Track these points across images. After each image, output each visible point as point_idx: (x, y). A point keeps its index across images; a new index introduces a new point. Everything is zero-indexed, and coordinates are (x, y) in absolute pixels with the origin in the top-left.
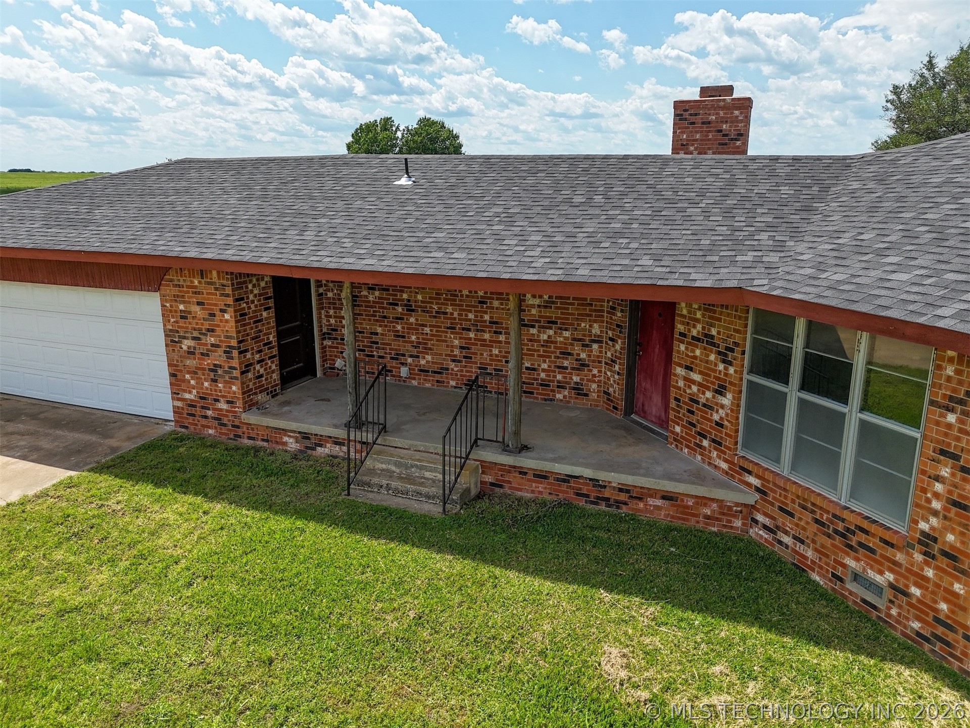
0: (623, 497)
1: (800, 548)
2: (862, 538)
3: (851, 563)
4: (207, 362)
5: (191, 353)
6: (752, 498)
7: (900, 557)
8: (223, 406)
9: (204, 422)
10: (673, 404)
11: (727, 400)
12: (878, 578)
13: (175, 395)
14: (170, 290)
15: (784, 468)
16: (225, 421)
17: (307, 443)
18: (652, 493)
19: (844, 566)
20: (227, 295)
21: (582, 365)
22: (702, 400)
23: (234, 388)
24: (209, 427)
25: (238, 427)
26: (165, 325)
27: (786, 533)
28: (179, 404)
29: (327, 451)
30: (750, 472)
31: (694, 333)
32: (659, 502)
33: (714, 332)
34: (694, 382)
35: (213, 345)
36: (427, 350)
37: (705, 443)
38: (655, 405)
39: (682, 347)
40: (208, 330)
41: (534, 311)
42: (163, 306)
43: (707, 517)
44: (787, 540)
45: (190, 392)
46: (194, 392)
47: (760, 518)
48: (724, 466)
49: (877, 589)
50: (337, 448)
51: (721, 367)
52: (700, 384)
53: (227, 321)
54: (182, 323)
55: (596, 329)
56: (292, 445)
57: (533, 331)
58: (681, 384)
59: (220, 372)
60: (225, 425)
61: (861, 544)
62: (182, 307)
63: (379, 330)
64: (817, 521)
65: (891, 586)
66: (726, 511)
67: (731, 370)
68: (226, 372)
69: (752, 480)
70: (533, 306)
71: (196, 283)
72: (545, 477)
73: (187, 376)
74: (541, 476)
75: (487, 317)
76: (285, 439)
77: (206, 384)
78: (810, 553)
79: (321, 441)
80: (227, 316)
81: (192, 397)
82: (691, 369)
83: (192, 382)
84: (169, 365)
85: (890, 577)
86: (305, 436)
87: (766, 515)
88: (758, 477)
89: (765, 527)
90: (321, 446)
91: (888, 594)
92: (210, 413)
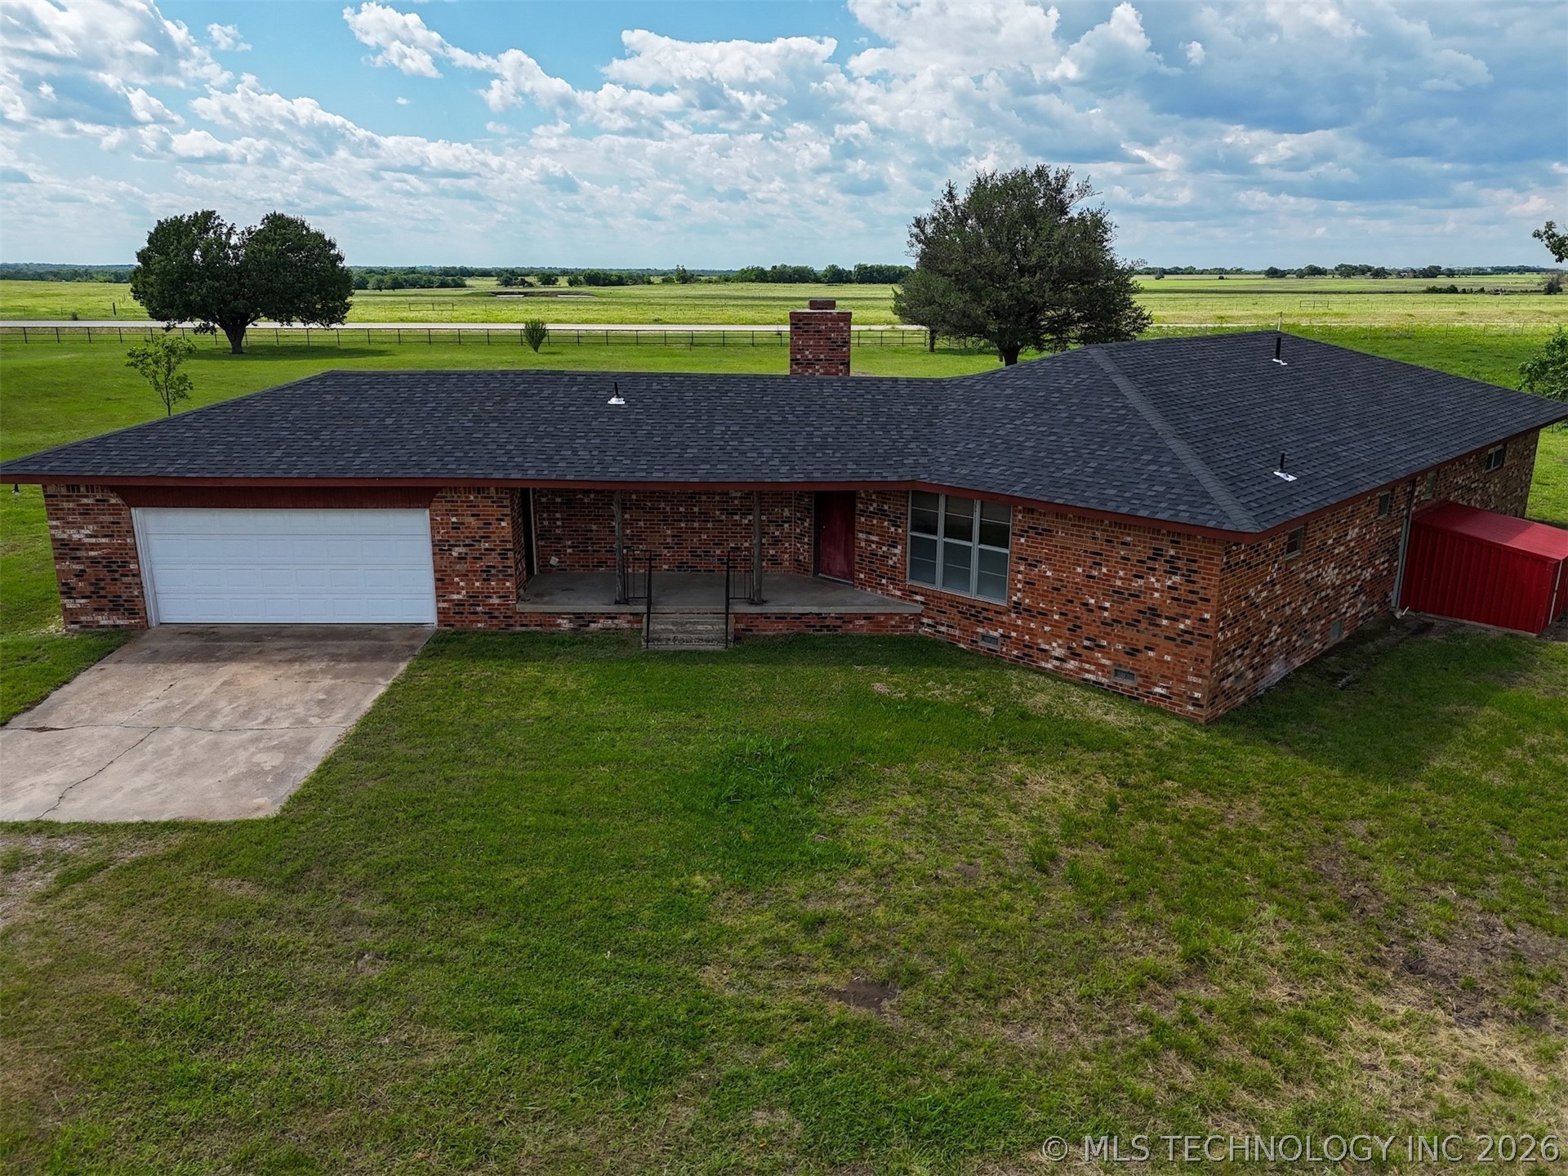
0: (839, 622)
1: (951, 631)
2: (985, 614)
3: (980, 630)
4: (479, 565)
5: (461, 558)
6: (919, 609)
7: (1005, 618)
8: (495, 601)
9: (472, 617)
10: (857, 559)
11: (897, 551)
12: (995, 634)
13: (440, 597)
14: (442, 506)
15: (938, 587)
16: (496, 614)
17: (581, 622)
18: (857, 616)
19: (977, 633)
20: (506, 506)
21: (776, 542)
22: (880, 552)
23: (508, 584)
24: (478, 622)
25: (511, 617)
26: (433, 536)
27: (943, 625)
28: (445, 605)
29: (600, 625)
30: (916, 593)
31: (871, 509)
32: (862, 622)
33: (886, 507)
34: (873, 542)
35: (486, 550)
36: (641, 540)
37: (884, 581)
38: (839, 563)
39: (863, 519)
40: (483, 537)
41: (736, 502)
42: (432, 519)
43: (893, 626)
44: (943, 629)
45: (458, 593)
46: (464, 592)
47: (925, 620)
48: (899, 593)
49: (994, 640)
50: (610, 621)
51: (893, 529)
52: (877, 543)
53: (503, 528)
54: (453, 533)
55: (786, 513)
56: (565, 624)
57: (737, 517)
58: (863, 544)
59: (493, 571)
60: (496, 617)
61: (985, 618)
62: (454, 519)
63: (594, 527)
64: (960, 612)
65: (1002, 635)
66: (905, 620)
67: (900, 531)
68: (500, 571)
69: (918, 598)
70: (736, 498)
71: (472, 498)
72: (784, 618)
73: (457, 579)
74: (781, 617)
75: (696, 509)
76: (559, 621)
77: (477, 584)
78: (957, 633)
79: (595, 617)
80: (503, 524)
81: (461, 597)
82: (870, 534)
83: (462, 584)
84: (436, 571)
85: (1001, 631)
86: (578, 616)
87: (929, 617)
88: (922, 595)
89: (929, 625)
90: (594, 622)
91: (1001, 640)
92: (480, 609)
